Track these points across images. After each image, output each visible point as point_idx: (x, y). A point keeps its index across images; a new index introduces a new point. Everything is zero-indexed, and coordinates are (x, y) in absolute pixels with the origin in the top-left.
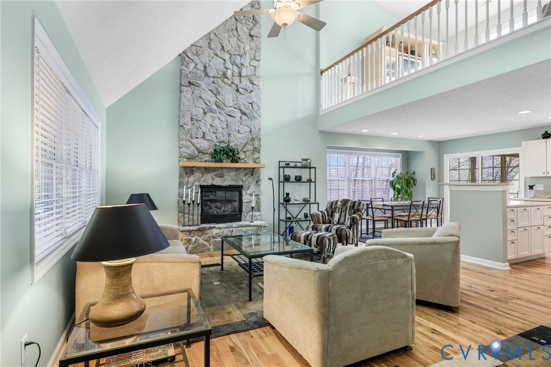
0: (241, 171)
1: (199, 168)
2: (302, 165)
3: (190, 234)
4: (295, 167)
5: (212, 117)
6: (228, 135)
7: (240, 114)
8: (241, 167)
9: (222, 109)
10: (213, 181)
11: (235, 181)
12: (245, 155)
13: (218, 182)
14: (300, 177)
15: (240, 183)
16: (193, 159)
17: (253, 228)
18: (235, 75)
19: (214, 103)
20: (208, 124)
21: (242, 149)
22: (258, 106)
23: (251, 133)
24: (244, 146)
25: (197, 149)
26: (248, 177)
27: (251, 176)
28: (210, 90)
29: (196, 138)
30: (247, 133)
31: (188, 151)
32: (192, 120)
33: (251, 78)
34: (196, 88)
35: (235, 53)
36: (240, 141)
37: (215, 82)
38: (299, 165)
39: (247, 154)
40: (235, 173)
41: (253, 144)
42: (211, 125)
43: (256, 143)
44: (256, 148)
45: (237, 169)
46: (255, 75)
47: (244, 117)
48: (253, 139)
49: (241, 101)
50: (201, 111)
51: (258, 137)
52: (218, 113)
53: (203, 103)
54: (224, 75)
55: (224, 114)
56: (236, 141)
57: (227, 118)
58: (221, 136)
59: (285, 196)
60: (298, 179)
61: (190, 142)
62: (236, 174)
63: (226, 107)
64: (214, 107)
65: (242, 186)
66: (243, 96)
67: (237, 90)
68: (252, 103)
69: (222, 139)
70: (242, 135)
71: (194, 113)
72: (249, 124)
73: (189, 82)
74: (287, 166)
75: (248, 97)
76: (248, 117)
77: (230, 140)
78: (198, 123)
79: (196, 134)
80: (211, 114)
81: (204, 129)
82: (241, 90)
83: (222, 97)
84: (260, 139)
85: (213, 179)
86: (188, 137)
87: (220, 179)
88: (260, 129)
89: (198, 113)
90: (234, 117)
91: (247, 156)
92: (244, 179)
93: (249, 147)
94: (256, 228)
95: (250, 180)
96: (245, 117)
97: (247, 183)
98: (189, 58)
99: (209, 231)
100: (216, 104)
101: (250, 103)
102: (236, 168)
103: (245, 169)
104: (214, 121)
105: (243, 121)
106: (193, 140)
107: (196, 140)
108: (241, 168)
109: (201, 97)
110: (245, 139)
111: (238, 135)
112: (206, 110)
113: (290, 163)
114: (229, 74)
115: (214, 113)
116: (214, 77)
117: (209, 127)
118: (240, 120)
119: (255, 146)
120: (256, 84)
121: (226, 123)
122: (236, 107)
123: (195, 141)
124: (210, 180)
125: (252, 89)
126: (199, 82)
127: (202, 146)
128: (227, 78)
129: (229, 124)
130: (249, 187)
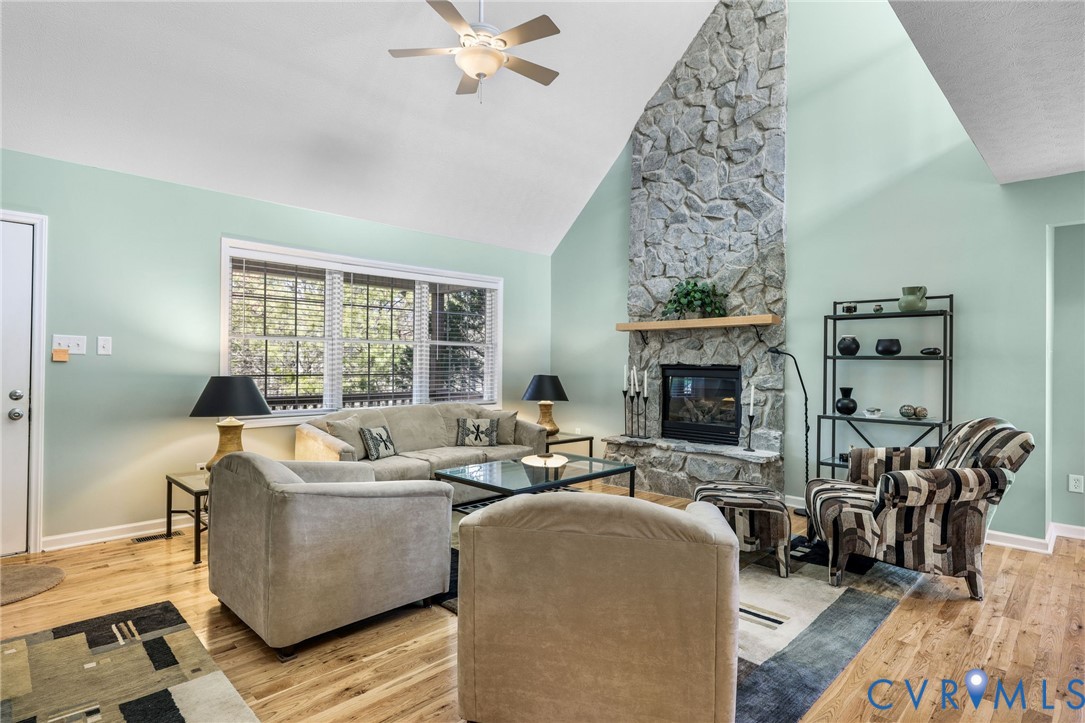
0: (736, 333)
1: (656, 332)
2: (900, 307)
3: (618, 450)
4: (879, 315)
5: (678, 231)
6: (707, 261)
7: (734, 209)
8: (733, 324)
9: (696, 210)
10: (679, 355)
11: (722, 356)
12: (744, 298)
13: (690, 358)
14: (896, 342)
15: (735, 361)
16: (649, 316)
17: (729, 462)
18: (723, 127)
19: (683, 201)
20: (671, 246)
21: (736, 286)
22: (776, 178)
23: (757, 244)
24: (742, 277)
25: (653, 297)
26: (752, 348)
27: (761, 344)
28: (677, 180)
29: (654, 276)
30: (749, 247)
31: (639, 303)
32: (646, 246)
33: (758, 119)
34: (653, 184)
35: (723, 81)
36: (731, 267)
37: (686, 159)
38: (893, 308)
39: (746, 294)
40: (722, 339)
41: (764, 270)
42: (676, 248)
43: (771, 268)
44: (771, 277)
45: (727, 330)
46: (770, 105)
47: (742, 213)
48: (763, 258)
49: (735, 178)
50: (661, 224)
51: (777, 251)
52: (689, 220)
53: (664, 208)
54: (703, 139)
55: (701, 219)
56: (722, 270)
57: (707, 225)
58: (694, 264)
59: (839, 396)
60: (889, 350)
61: (643, 285)
62: (724, 342)
63: (705, 202)
64: (684, 210)
65: (739, 367)
66: (740, 166)
67: (729, 159)
68: (762, 176)
69: (698, 269)
70: (737, 254)
71: (650, 231)
72: (754, 225)
73: (644, 178)
74: (851, 312)
75: (751, 164)
76: (751, 211)
77: (710, 271)
78: (655, 248)
79: (653, 270)
80: (676, 226)
81: (665, 257)
82: (736, 156)
83: (699, 184)
84: (782, 255)
85: (680, 353)
86: (641, 279)
87: (694, 351)
88: (781, 230)
89: (655, 230)
90: (721, 219)
91: (748, 298)
92: (743, 351)
93: (754, 278)
94: (736, 463)
95: (759, 352)
96: (745, 211)
97: (749, 360)
98: (644, 135)
99: (645, 451)
100: (686, 203)
101: (757, 177)
102: (725, 328)
103: (743, 329)
104: (680, 238)
105: (740, 224)
106: (646, 283)
107: (653, 280)
108: (734, 327)
109: (660, 200)
110: (743, 261)
111: (730, 256)
112: (669, 220)
113: (858, 305)
114: (711, 131)
115: (682, 222)
116: (683, 151)
117: (673, 251)
118: (733, 222)
119: (768, 273)
120: (772, 125)
121: (704, 236)
122: (726, 195)
123: (649, 283)
124: (674, 355)
125: (762, 143)
126: (657, 172)
127: (660, 290)
128: (708, 141)
129: (709, 236)
130: (756, 370)
